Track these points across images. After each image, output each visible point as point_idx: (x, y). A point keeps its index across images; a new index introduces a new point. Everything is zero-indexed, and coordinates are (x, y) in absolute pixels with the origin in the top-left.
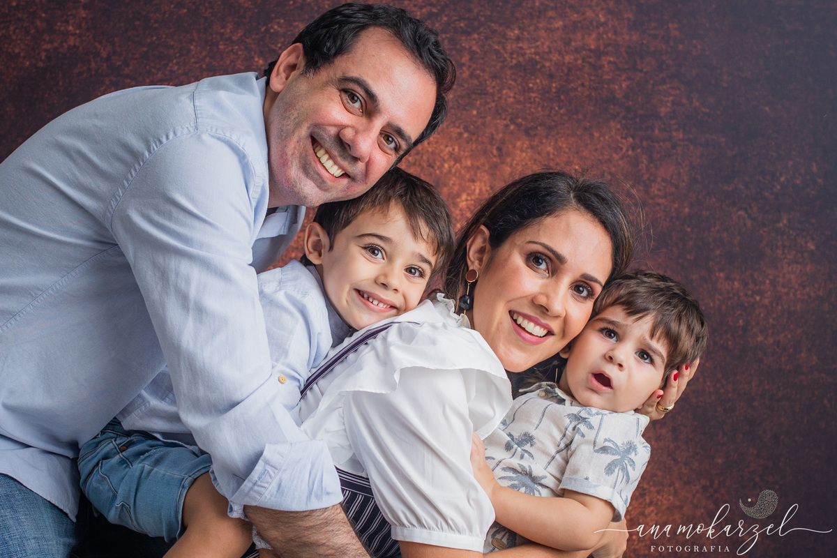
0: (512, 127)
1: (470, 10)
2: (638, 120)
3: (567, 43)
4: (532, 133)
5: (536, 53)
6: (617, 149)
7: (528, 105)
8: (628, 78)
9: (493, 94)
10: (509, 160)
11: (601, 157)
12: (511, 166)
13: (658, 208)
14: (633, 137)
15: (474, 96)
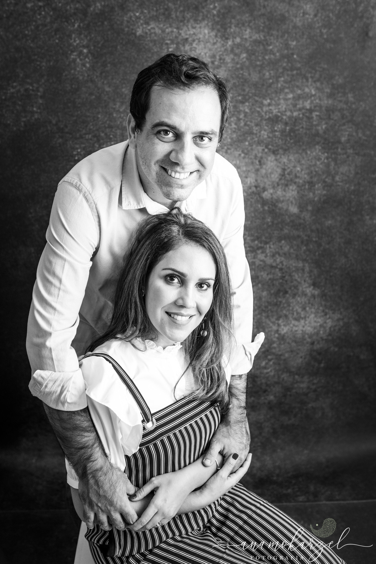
0: (266, 150)
1: (244, 90)
2: (330, 144)
3: (295, 106)
4: (276, 153)
5: (279, 112)
6: (319, 159)
7: (274, 139)
8: (326, 123)
9: (256, 134)
10: (264, 166)
11: (311, 164)
12: (266, 169)
13: (338, 187)
14: (328, 153)
15: (246, 135)
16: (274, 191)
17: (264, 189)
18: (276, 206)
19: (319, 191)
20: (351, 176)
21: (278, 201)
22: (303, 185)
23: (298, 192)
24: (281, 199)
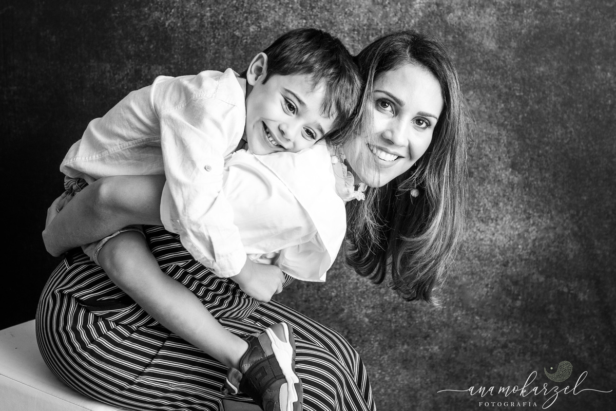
16: (464, 13)
17: (450, 10)
18: (464, 37)
19: (529, 21)
21: (468, 28)
22: (505, 9)
23: (498, 19)
24: (473, 26)
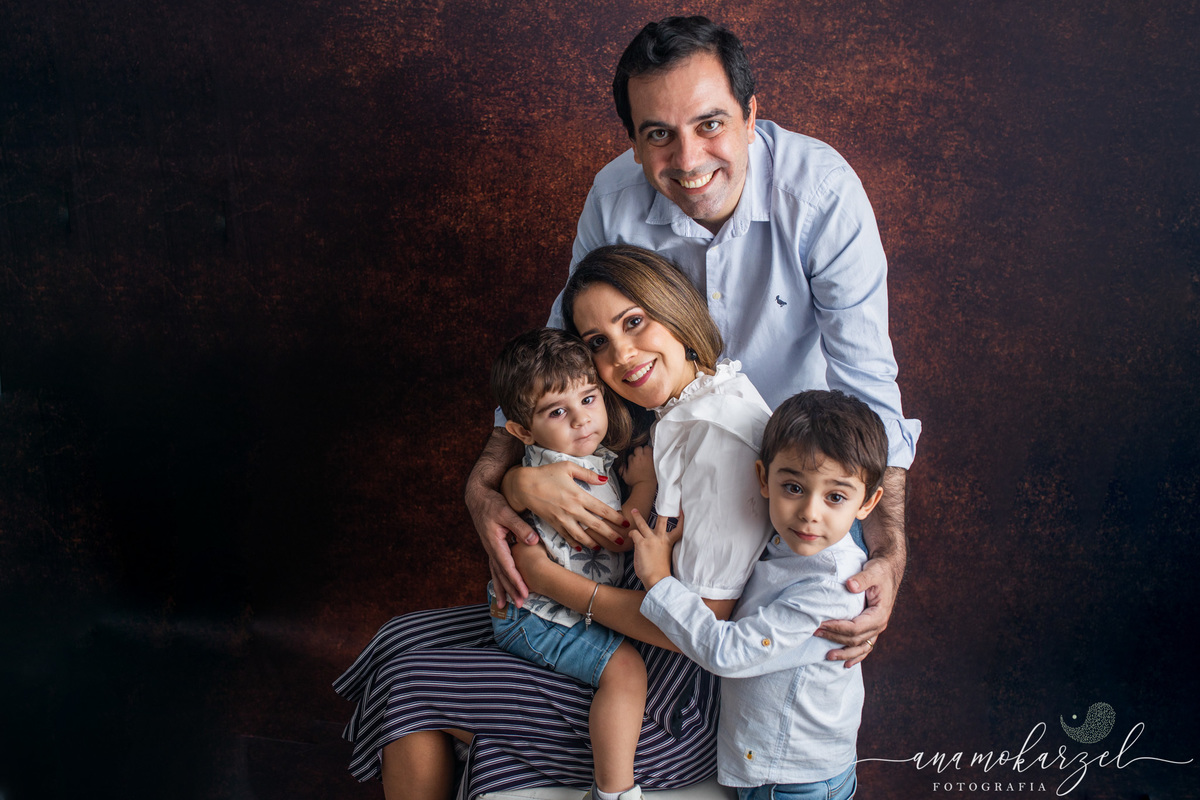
1: (786, 48)
2: (923, 160)
3: (870, 85)
5: (839, 93)
6: (900, 184)
8: (921, 122)
13: (928, 237)
14: (916, 174)
20: (952, 219)
